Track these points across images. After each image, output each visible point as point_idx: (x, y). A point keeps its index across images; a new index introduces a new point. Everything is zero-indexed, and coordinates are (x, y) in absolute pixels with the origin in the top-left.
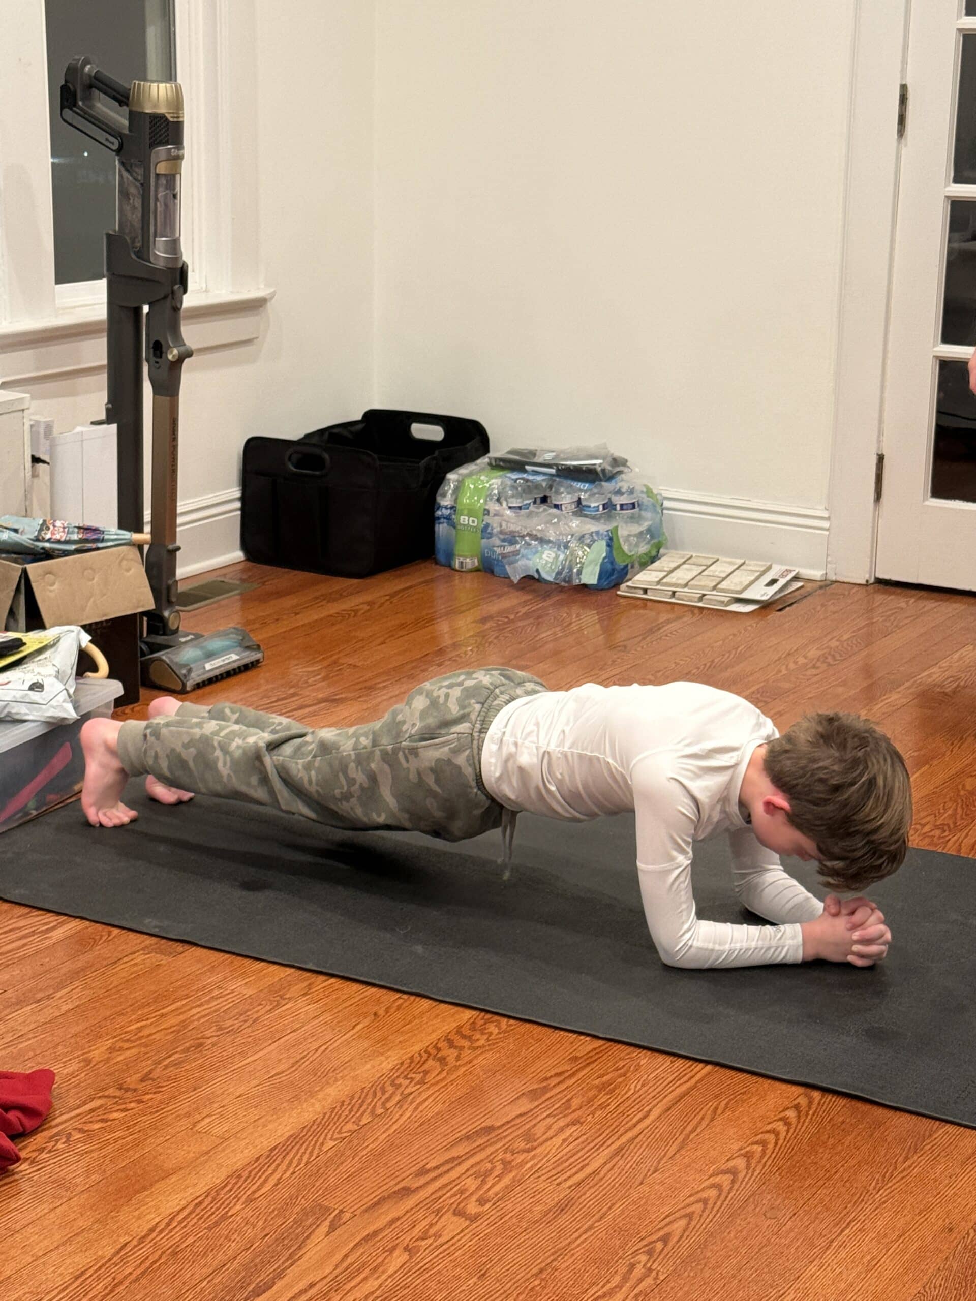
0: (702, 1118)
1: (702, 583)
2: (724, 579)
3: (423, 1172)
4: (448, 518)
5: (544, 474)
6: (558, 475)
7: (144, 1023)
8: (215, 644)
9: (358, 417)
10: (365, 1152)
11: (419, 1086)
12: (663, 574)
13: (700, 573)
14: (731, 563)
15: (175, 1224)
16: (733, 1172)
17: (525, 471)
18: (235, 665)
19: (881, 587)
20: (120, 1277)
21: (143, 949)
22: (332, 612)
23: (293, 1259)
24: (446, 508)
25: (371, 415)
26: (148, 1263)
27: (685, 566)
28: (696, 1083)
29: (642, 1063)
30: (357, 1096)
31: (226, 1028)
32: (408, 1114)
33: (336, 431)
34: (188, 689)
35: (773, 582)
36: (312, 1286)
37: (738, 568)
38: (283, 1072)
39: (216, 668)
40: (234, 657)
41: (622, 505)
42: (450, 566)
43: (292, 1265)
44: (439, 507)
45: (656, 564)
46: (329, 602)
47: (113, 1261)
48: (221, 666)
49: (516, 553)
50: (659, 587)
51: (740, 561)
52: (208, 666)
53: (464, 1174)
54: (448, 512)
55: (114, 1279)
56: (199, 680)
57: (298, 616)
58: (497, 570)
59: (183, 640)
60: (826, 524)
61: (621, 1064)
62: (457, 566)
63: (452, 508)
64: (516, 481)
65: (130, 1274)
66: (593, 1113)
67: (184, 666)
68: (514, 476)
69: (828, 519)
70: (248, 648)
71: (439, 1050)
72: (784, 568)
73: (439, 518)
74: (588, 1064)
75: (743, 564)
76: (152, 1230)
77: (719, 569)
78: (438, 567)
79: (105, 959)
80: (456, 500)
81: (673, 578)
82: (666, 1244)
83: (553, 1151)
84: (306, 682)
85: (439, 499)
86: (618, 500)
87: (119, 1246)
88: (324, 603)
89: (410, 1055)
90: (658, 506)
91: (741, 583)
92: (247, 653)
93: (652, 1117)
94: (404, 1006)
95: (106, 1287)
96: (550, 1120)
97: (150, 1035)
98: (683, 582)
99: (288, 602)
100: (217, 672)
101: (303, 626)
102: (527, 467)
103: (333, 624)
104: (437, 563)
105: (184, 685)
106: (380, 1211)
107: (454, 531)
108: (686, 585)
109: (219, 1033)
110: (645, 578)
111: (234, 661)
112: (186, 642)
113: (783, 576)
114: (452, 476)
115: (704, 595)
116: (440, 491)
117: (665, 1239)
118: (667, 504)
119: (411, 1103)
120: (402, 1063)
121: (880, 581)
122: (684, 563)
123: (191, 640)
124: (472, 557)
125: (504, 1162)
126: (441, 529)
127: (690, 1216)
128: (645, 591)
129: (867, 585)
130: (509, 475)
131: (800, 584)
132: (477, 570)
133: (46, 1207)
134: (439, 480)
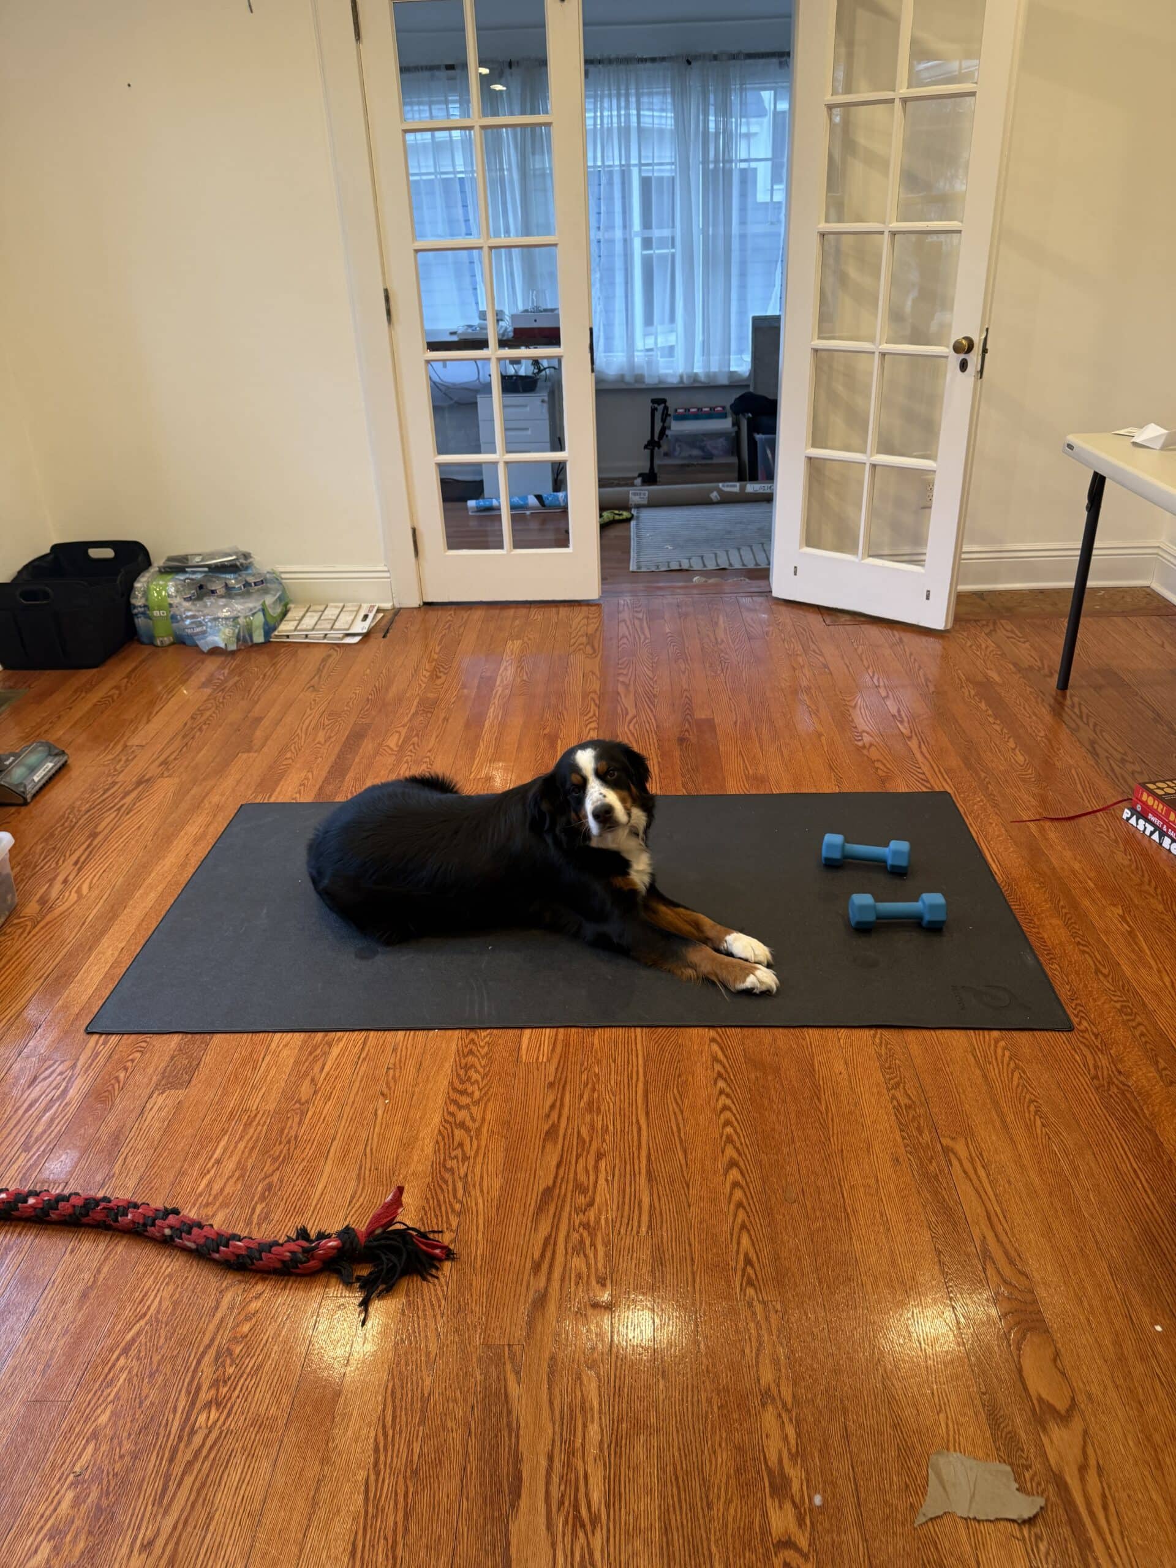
0: (675, 1113)
1: (323, 627)
2: (335, 621)
3: (537, 1267)
4: (144, 613)
5: (201, 572)
6: (209, 572)
7: (208, 1177)
8: (32, 759)
9: (47, 550)
10: (479, 1263)
11: (466, 1164)
12: (296, 623)
13: (319, 619)
14: (336, 607)
15: (390, 1432)
16: (733, 1164)
17: (186, 572)
18: (53, 771)
19: (428, 607)
20: (390, 1533)
21: (156, 1089)
22: (95, 700)
23: (514, 1431)
24: (140, 607)
25: (56, 548)
26: (401, 1499)
27: (309, 614)
28: (645, 1078)
29: (597, 1071)
30: (429, 1196)
31: (279, 1156)
32: (480, 1201)
33: (37, 563)
34: (29, 800)
35: (366, 617)
36: (550, 1458)
37: (341, 611)
38: (356, 1193)
39: (42, 778)
40: (50, 765)
41: (255, 583)
42: (152, 643)
43: (518, 1437)
44: (135, 607)
45: (289, 615)
46: (86, 692)
47: (370, 1515)
48: (45, 775)
49: (204, 632)
50: (296, 633)
51: (341, 605)
52: (36, 779)
53: (566, 1253)
54: (143, 609)
55: (386, 1539)
56: (33, 791)
57: (72, 710)
58: (188, 642)
59: (7, 763)
60: (387, 575)
61: (584, 1077)
62: (159, 643)
63: (145, 606)
64: (184, 580)
65: (396, 1523)
66: (604, 1141)
67: (18, 785)
68: (182, 577)
69: (388, 571)
70: (56, 755)
71: (452, 1115)
72: (369, 605)
73: (136, 614)
74: (564, 1087)
75: (344, 607)
76: (376, 1450)
77: (331, 613)
78: (143, 646)
79: (132, 1111)
80: (147, 600)
81: (303, 626)
82: (752, 1266)
83: (608, 1197)
84: (115, 770)
85: (133, 601)
86: (251, 580)
87: (363, 1488)
88: (83, 694)
89: (436, 1132)
90: (277, 580)
91: (347, 622)
92: (57, 759)
93: (644, 1126)
94: (397, 1074)
95: (387, 1556)
96: (581, 1161)
97: (222, 1190)
98: (310, 627)
99: (58, 698)
100: (43, 781)
101: (81, 718)
102: (187, 569)
103: (102, 713)
104: (142, 643)
105: (25, 799)
106: (538, 1332)
107: (150, 622)
108: (313, 629)
109: (277, 1165)
110: (286, 627)
111: (52, 768)
112: (11, 764)
113: (370, 611)
114: (137, 585)
115: (326, 635)
116: (132, 595)
117: (748, 1262)
118: (283, 576)
119: (474, 1186)
120: (437, 1142)
121: (426, 604)
122: (307, 611)
123: (13, 761)
124: (167, 636)
125: (586, 1226)
126: (140, 621)
127: (743, 1226)
128: (288, 637)
129: (419, 608)
130: (177, 577)
131: (381, 615)
132: (173, 644)
133: (266, 1465)
134: (130, 588)
